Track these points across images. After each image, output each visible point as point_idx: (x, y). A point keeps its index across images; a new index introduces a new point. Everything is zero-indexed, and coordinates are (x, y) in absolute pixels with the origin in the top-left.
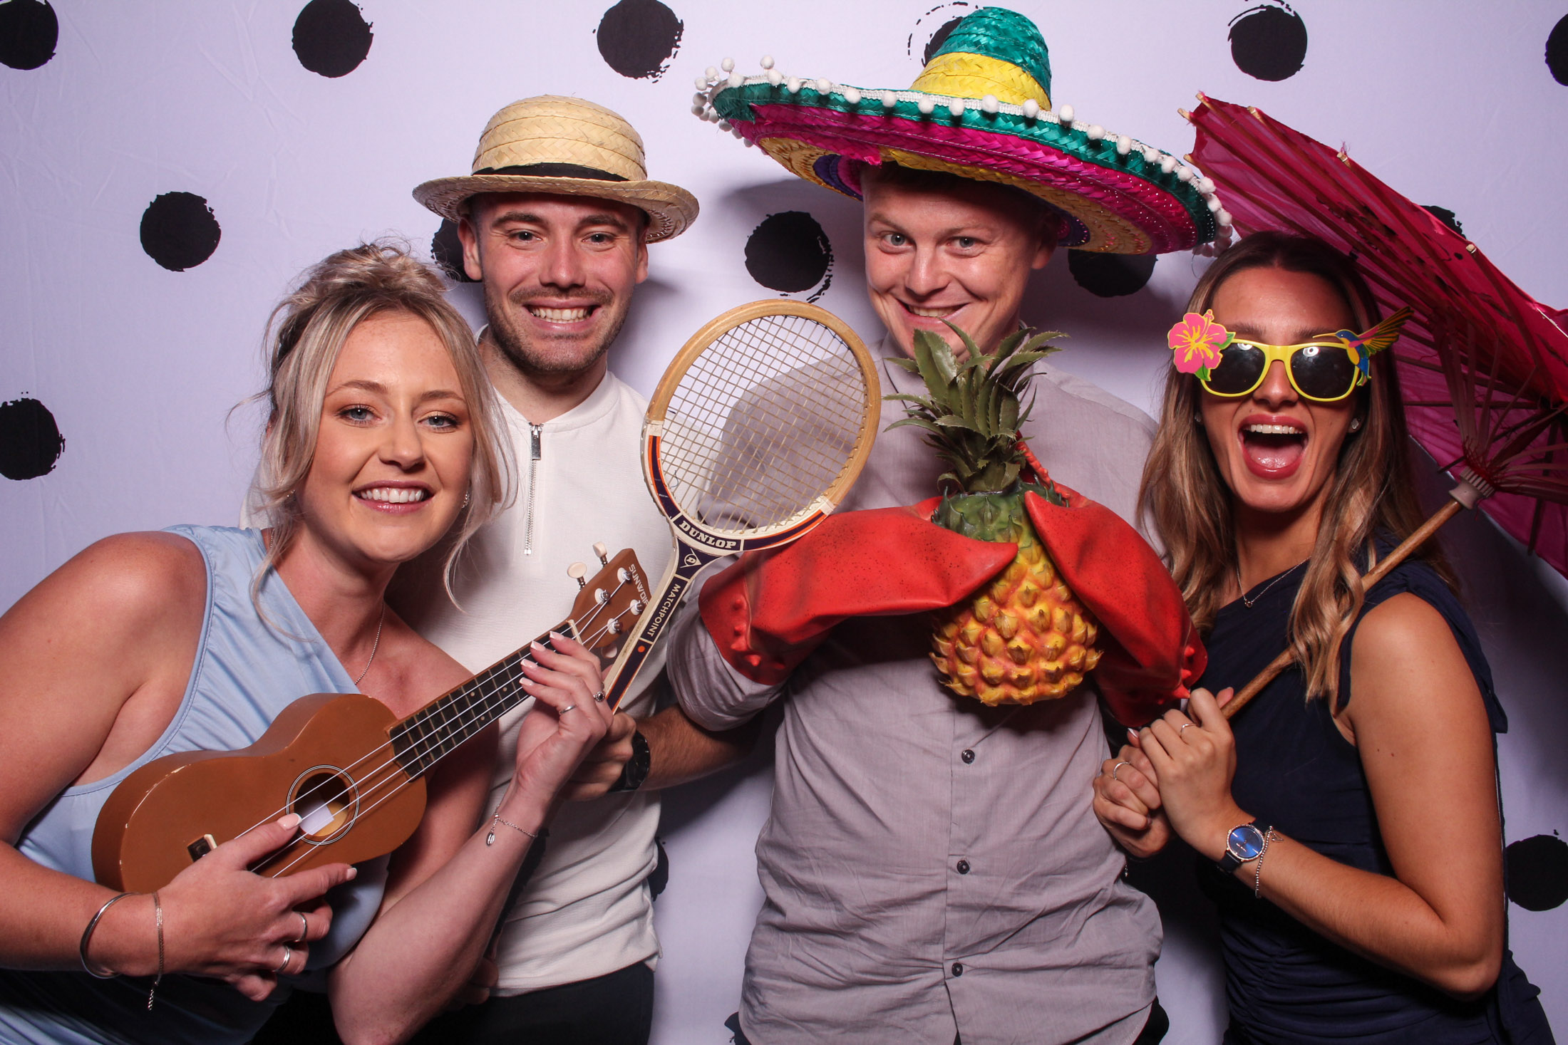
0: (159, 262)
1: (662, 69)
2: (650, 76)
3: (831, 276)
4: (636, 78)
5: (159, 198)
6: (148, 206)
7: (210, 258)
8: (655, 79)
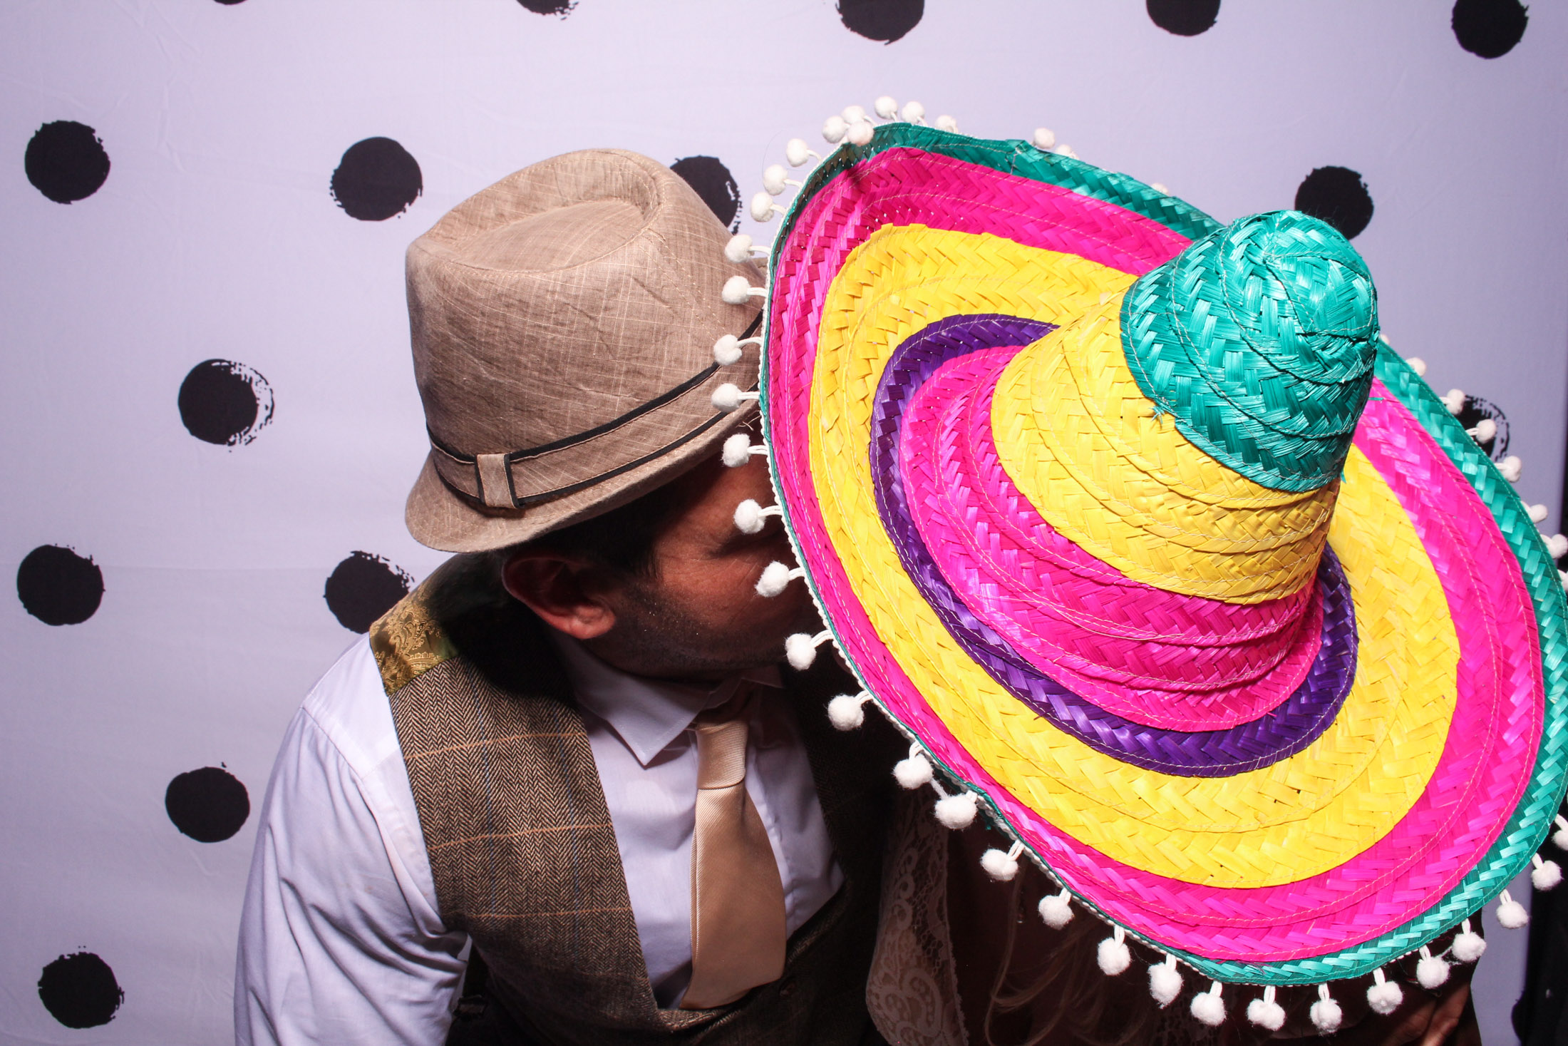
0: (46, 193)
1: (571, 6)
2: (558, 13)
3: (739, 223)
4: (544, 13)
5: (45, 126)
6: (33, 135)
7: (102, 190)
8: (563, 16)
